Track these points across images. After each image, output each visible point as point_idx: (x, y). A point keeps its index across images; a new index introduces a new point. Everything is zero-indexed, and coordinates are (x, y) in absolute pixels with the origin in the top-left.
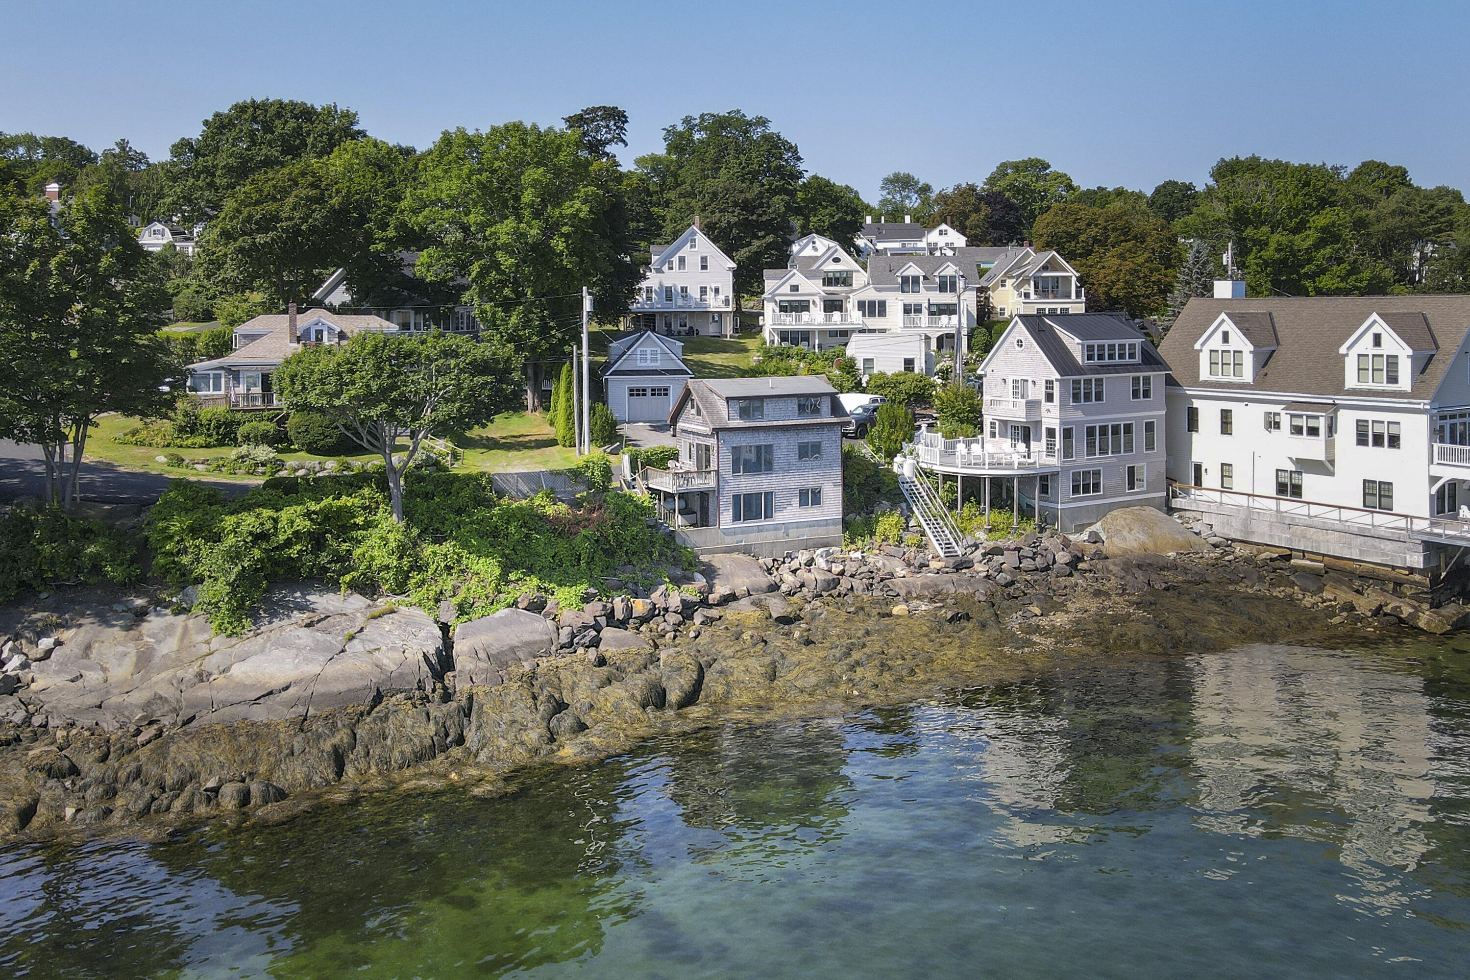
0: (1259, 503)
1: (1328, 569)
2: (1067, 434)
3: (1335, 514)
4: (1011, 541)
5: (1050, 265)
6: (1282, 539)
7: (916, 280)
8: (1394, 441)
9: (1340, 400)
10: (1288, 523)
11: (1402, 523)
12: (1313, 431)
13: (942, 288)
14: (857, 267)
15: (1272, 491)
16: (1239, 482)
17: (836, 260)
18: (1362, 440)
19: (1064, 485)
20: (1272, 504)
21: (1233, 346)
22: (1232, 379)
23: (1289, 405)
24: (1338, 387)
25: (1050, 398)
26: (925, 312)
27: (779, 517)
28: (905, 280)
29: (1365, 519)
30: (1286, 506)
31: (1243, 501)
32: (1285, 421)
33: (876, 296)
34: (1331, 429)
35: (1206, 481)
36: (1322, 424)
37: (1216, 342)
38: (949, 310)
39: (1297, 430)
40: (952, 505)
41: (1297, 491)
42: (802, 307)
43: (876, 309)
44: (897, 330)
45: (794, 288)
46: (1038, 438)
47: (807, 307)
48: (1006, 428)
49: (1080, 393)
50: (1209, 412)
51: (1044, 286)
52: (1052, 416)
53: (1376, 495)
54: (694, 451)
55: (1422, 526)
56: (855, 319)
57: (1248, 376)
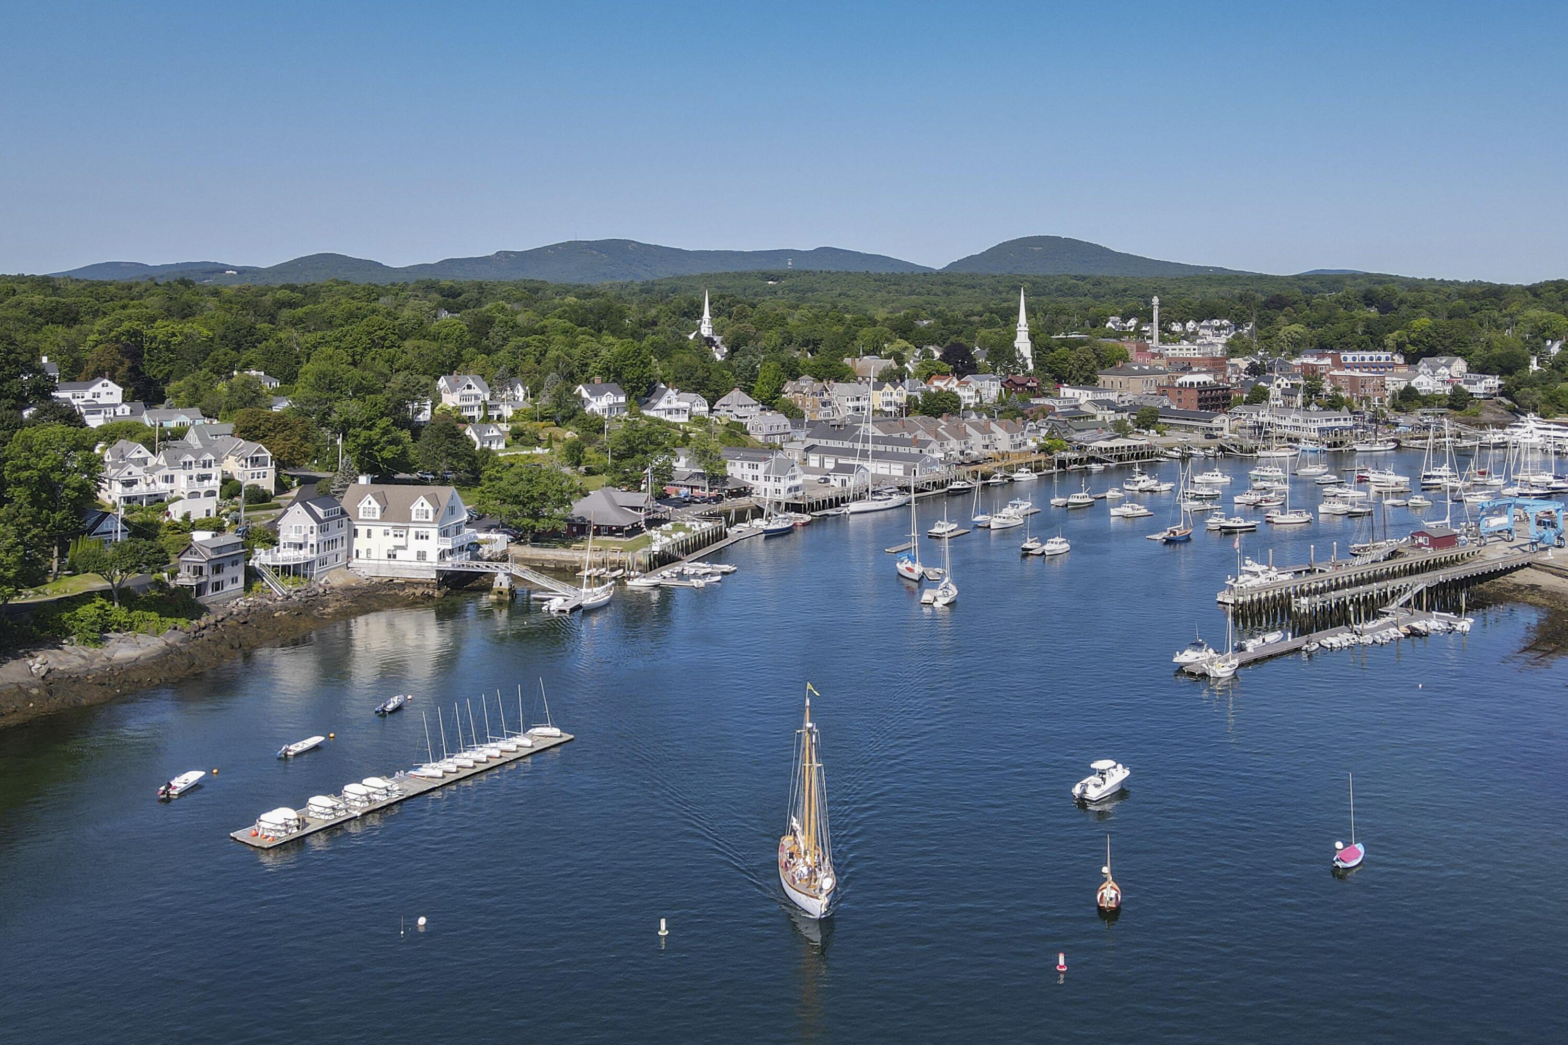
0: (381, 562)
1: (406, 582)
2: (318, 545)
3: (408, 563)
4: (303, 588)
5: (259, 451)
6: (391, 574)
7: (191, 463)
8: (427, 537)
9: (410, 525)
10: (394, 568)
11: (429, 565)
12: (401, 536)
13: (204, 466)
14: (151, 455)
15: (386, 557)
16: (374, 555)
17: (139, 452)
19: (317, 563)
20: (387, 562)
21: (371, 506)
22: (371, 518)
23: (394, 527)
24: (410, 521)
25: (312, 532)
26: (194, 479)
27: (225, 589)
28: (185, 463)
29: (418, 564)
30: (393, 562)
31: (376, 562)
32: (391, 532)
33: (170, 473)
34: (407, 534)
35: (359, 556)
36: (404, 533)
37: (366, 505)
38: (208, 477)
39: (396, 536)
40: (278, 575)
41: (395, 556)
42: (135, 482)
43: (169, 479)
44: (182, 490)
45: (130, 473)
46: (306, 547)
47: (136, 483)
48: (290, 544)
49: (323, 530)
50: (362, 530)
51: (255, 461)
52: (313, 540)
53: (422, 556)
54: (191, 569)
55: (435, 565)
56: (162, 487)
57: (378, 517)
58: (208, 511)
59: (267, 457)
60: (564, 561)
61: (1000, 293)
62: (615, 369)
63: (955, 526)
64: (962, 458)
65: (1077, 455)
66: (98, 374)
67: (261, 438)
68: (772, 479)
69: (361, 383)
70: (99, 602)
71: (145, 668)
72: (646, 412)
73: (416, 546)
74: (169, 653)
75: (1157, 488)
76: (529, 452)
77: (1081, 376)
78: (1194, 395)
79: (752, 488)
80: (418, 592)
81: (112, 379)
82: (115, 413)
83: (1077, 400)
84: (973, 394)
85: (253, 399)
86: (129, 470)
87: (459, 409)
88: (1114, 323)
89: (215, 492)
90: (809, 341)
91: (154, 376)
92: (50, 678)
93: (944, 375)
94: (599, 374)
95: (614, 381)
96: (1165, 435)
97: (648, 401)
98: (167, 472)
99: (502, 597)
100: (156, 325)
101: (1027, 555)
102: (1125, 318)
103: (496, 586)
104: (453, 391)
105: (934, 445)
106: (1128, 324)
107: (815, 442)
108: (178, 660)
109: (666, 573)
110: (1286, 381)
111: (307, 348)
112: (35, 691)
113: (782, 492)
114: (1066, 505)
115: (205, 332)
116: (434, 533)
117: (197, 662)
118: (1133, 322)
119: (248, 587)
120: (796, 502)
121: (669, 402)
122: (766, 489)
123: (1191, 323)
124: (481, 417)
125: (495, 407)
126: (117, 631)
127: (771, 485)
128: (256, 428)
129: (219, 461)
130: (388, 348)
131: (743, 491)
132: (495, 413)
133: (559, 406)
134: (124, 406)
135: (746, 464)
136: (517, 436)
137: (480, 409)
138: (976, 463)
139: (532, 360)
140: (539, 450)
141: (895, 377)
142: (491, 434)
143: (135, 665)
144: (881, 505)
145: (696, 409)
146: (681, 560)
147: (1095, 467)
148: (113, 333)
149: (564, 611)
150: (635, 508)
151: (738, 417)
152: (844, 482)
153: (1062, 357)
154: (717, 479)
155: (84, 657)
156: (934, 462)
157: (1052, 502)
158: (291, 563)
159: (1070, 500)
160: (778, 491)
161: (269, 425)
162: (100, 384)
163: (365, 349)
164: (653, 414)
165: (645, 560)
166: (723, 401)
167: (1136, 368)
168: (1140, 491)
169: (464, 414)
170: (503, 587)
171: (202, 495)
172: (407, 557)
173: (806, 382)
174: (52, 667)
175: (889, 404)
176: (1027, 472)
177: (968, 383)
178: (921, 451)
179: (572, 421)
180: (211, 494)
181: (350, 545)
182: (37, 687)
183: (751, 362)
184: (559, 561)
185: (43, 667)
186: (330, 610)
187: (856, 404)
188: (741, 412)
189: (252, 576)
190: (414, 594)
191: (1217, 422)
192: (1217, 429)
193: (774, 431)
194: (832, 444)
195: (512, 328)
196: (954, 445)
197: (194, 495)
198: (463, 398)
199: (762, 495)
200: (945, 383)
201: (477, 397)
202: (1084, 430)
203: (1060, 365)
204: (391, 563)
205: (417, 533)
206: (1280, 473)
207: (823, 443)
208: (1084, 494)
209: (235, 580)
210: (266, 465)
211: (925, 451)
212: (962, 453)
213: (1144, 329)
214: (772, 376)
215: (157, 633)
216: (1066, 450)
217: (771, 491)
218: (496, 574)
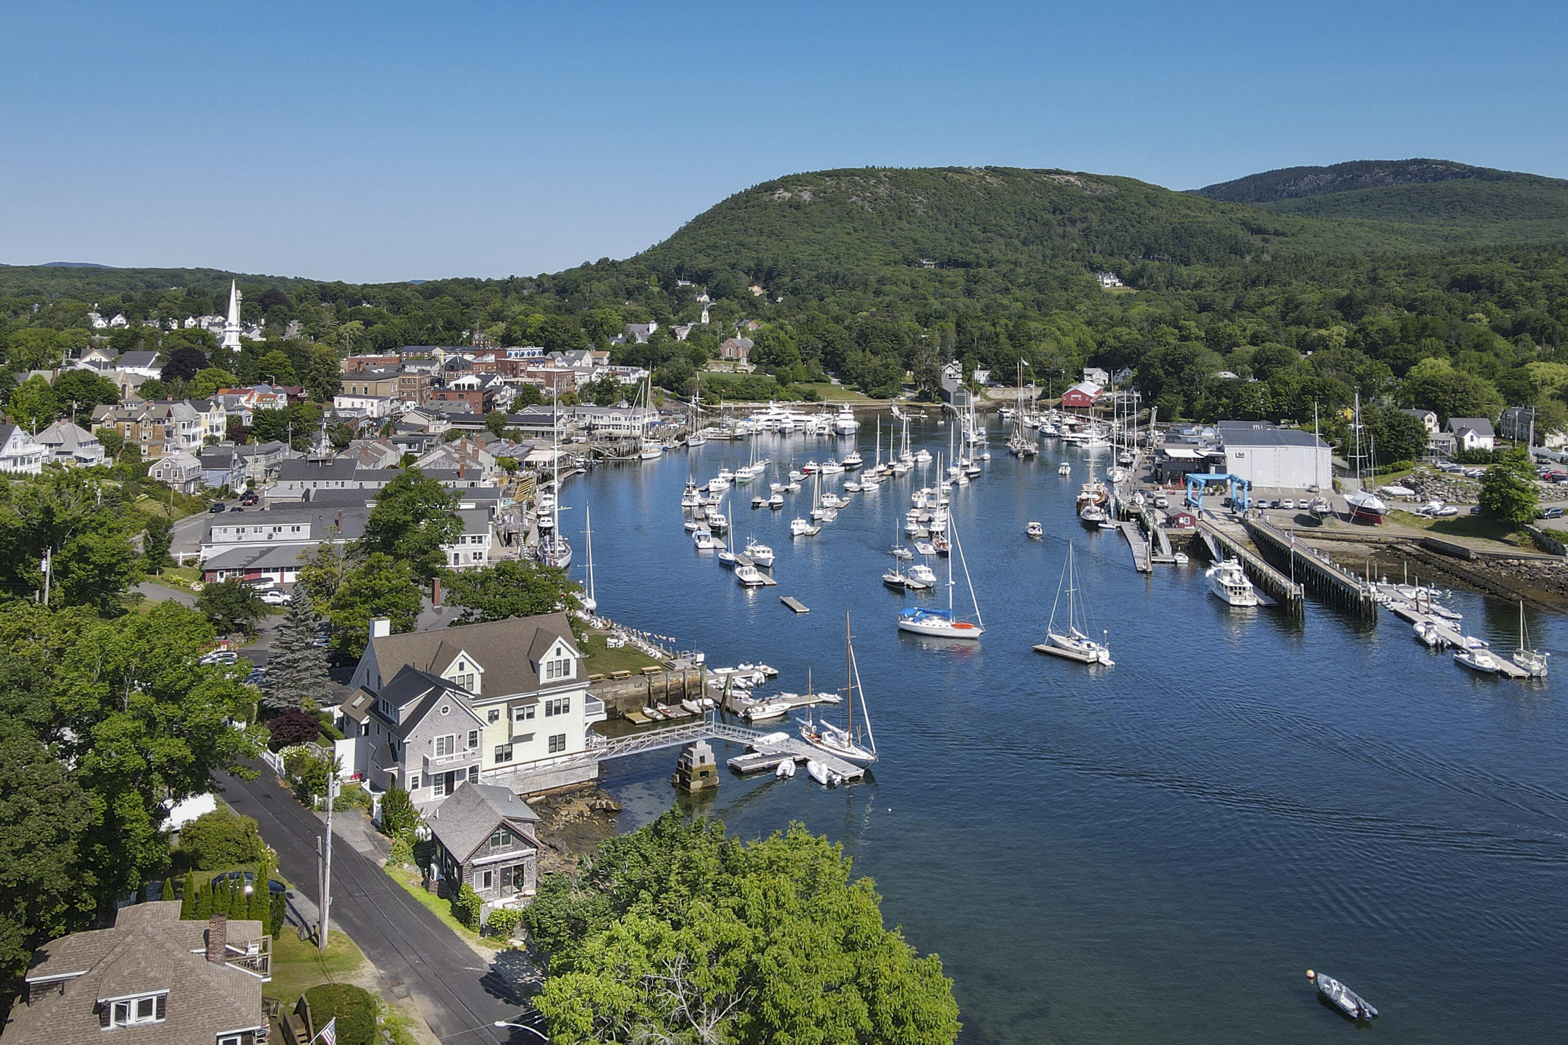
3: (544, 763)
8: (566, 709)
9: (541, 692)
10: (521, 778)
12: (522, 716)
15: (492, 761)
18: (549, 713)
32: (504, 713)
34: (537, 712)
36: (535, 710)
39: (512, 718)
41: (508, 756)
48: (427, 779)
52: (476, 757)
53: (558, 744)
55: (586, 754)
57: (478, 689)
73: (546, 727)
77: (327, 383)
80: (581, 807)
99: (710, 779)
103: (696, 765)
116: (577, 699)
151: (82, 460)
166: (44, 438)
167: (376, 372)
170: (707, 763)
172: (532, 753)
193: (192, 475)
200: (246, 397)
204: (516, 769)
217: (466, 556)
218: (693, 744)
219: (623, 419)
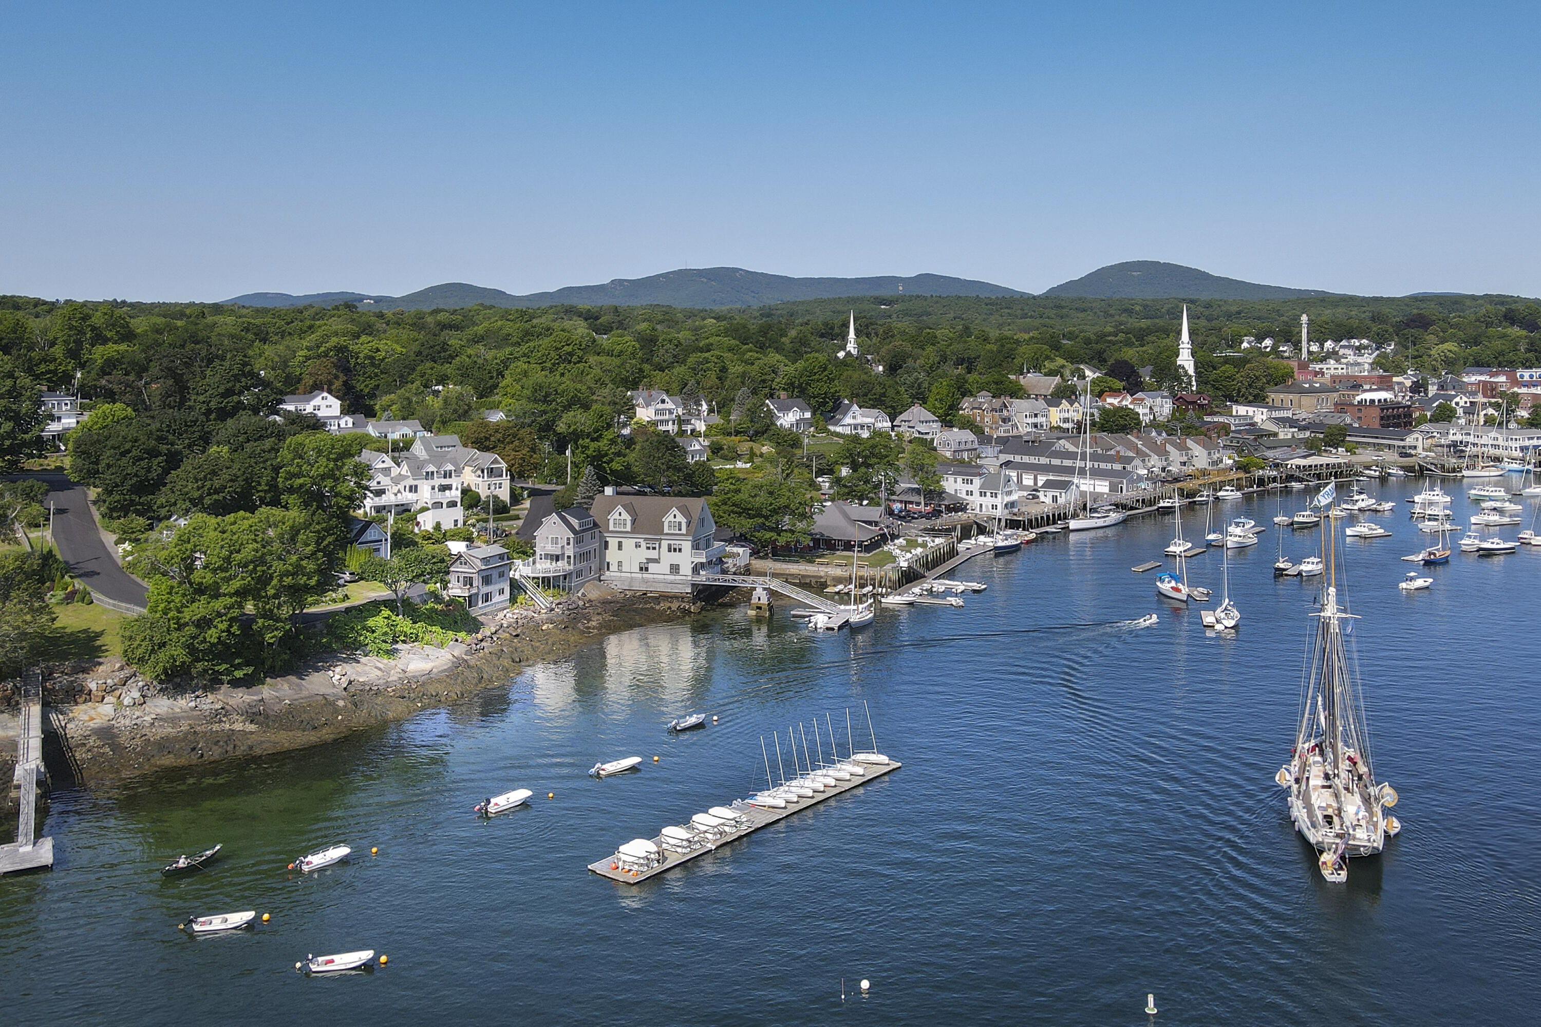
0: (633, 575)
1: (660, 596)
2: (575, 557)
3: (662, 577)
4: (563, 600)
5: (495, 461)
6: (643, 588)
7: (433, 473)
8: (680, 550)
9: (663, 537)
10: (646, 581)
11: (684, 578)
12: (654, 548)
13: (445, 477)
14: (394, 464)
15: (638, 570)
16: (625, 568)
17: (383, 462)
18: (670, 551)
19: (574, 576)
20: (640, 575)
21: (622, 517)
22: (623, 530)
23: (645, 539)
24: (663, 534)
25: (568, 544)
26: (437, 489)
27: (494, 600)
28: (427, 473)
29: (672, 577)
31: (629, 575)
32: (643, 544)
33: (414, 483)
34: (660, 547)
35: (611, 569)
36: (657, 546)
37: (616, 516)
38: (449, 487)
39: (648, 548)
40: (539, 587)
41: (647, 569)
43: (413, 489)
44: (425, 500)
45: (379, 483)
46: (563, 559)
47: (384, 493)
48: (547, 556)
49: (578, 541)
50: (613, 542)
51: (491, 472)
52: (570, 551)
53: (675, 569)
54: (461, 579)
55: (690, 578)
56: (407, 497)
57: (628, 528)
58: (456, 521)
59: (501, 469)
60: (809, 576)
61: (1112, 316)
62: (800, 385)
63: (1190, 545)
64: (1163, 474)
65: (1275, 473)
66: (316, 388)
67: (492, 448)
68: (988, 494)
69: (576, 395)
70: (386, 612)
71: (439, 681)
72: (832, 428)
73: (668, 558)
74: (459, 664)
75: (1379, 508)
76: (732, 467)
77: (1250, 394)
78: (1376, 413)
79: (968, 504)
80: (674, 606)
81: (330, 392)
82: (339, 425)
83: (1252, 418)
84: (1147, 411)
85: (466, 412)
86: (378, 480)
87: (655, 423)
88: (1249, 343)
89: (457, 502)
90: (963, 359)
91: (361, 390)
92: (352, 689)
93: (1115, 392)
94: (784, 389)
95: (797, 397)
96: (1355, 453)
97: (834, 417)
98: (411, 482)
99: (762, 613)
100: (361, 341)
101: (1282, 575)
102: (1260, 338)
103: (754, 601)
104: (648, 405)
105: (1137, 462)
106: (1263, 345)
107: (1010, 457)
108: (467, 673)
109: (917, 590)
110: (1465, 399)
111: (497, 364)
112: (341, 703)
113: (999, 507)
114: (1292, 524)
115: (399, 349)
116: (687, 546)
117: (485, 677)
118: (1268, 342)
119: (513, 600)
120: (1015, 518)
121: (854, 418)
122: (981, 505)
123: (1329, 342)
124: (675, 431)
125: (688, 422)
126: (404, 642)
127: (988, 501)
128: (487, 439)
129: (459, 472)
130: (575, 364)
131: (959, 507)
132: (689, 428)
133: (752, 421)
134: (347, 418)
135: (959, 480)
136: (716, 450)
137: (674, 424)
138: (1176, 480)
139: (714, 377)
140: (740, 465)
141: (1066, 393)
142: (692, 448)
143: (429, 678)
144: (1100, 523)
145: (879, 425)
146: (925, 577)
147: (1296, 485)
148: (322, 349)
149: (833, 629)
150: (869, 523)
151: (919, 432)
152: (1055, 499)
153: (1227, 374)
154: (933, 494)
155: (380, 669)
156: (1140, 478)
157: (1276, 520)
158: (551, 575)
159: (1296, 519)
160: (994, 507)
161: (499, 436)
162: (320, 397)
163: (554, 365)
164: (839, 429)
165: (894, 576)
166: (903, 417)
167: (1307, 386)
168: (1359, 510)
169: (660, 428)
170: (761, 602)
171: (444, 506)
172: (659, 570)
173: (984, 398)
174: (352, 679)
175: (1066, 420)
176: (1232, 491)
177: (1143, 400)
178: (1124, 468)
179: (765, 436)
180: (452, 504)
181: (602, 557)
182: (343, 699)
183: (918, 379)
184: (803, 576)
185: (344, 679)
186: (594, 623)
187: (1034, 420)
188: (923, 428)
189: (516, 587)
190: (670, 608)
191: (1410, 440)
192: (1410, 447)
193: (963, 447)
194: (1026, 459)
195: (677, 346)
196: (1155, 462)
197: (438, 505)
198: (657, 412)
199: (977, 511)
200: (1118, 400)
201: (671, 413)
202: (1275, 448)
203: (1224, 383)
204: (645, 576)
205: (669, 545)
206: (1503, 493)
207: (1018, 459)
208: (1308, 513)
209: (501, 592)
210: (502, 476)
211: (1129, 468)
212: (1163, 469)
213: (1281, 349)
214: (945, 392)
215: (441, 645)
216: (1263, 468)
217: (987, 506)
218: (755, 589)
219: (1500, 439)
